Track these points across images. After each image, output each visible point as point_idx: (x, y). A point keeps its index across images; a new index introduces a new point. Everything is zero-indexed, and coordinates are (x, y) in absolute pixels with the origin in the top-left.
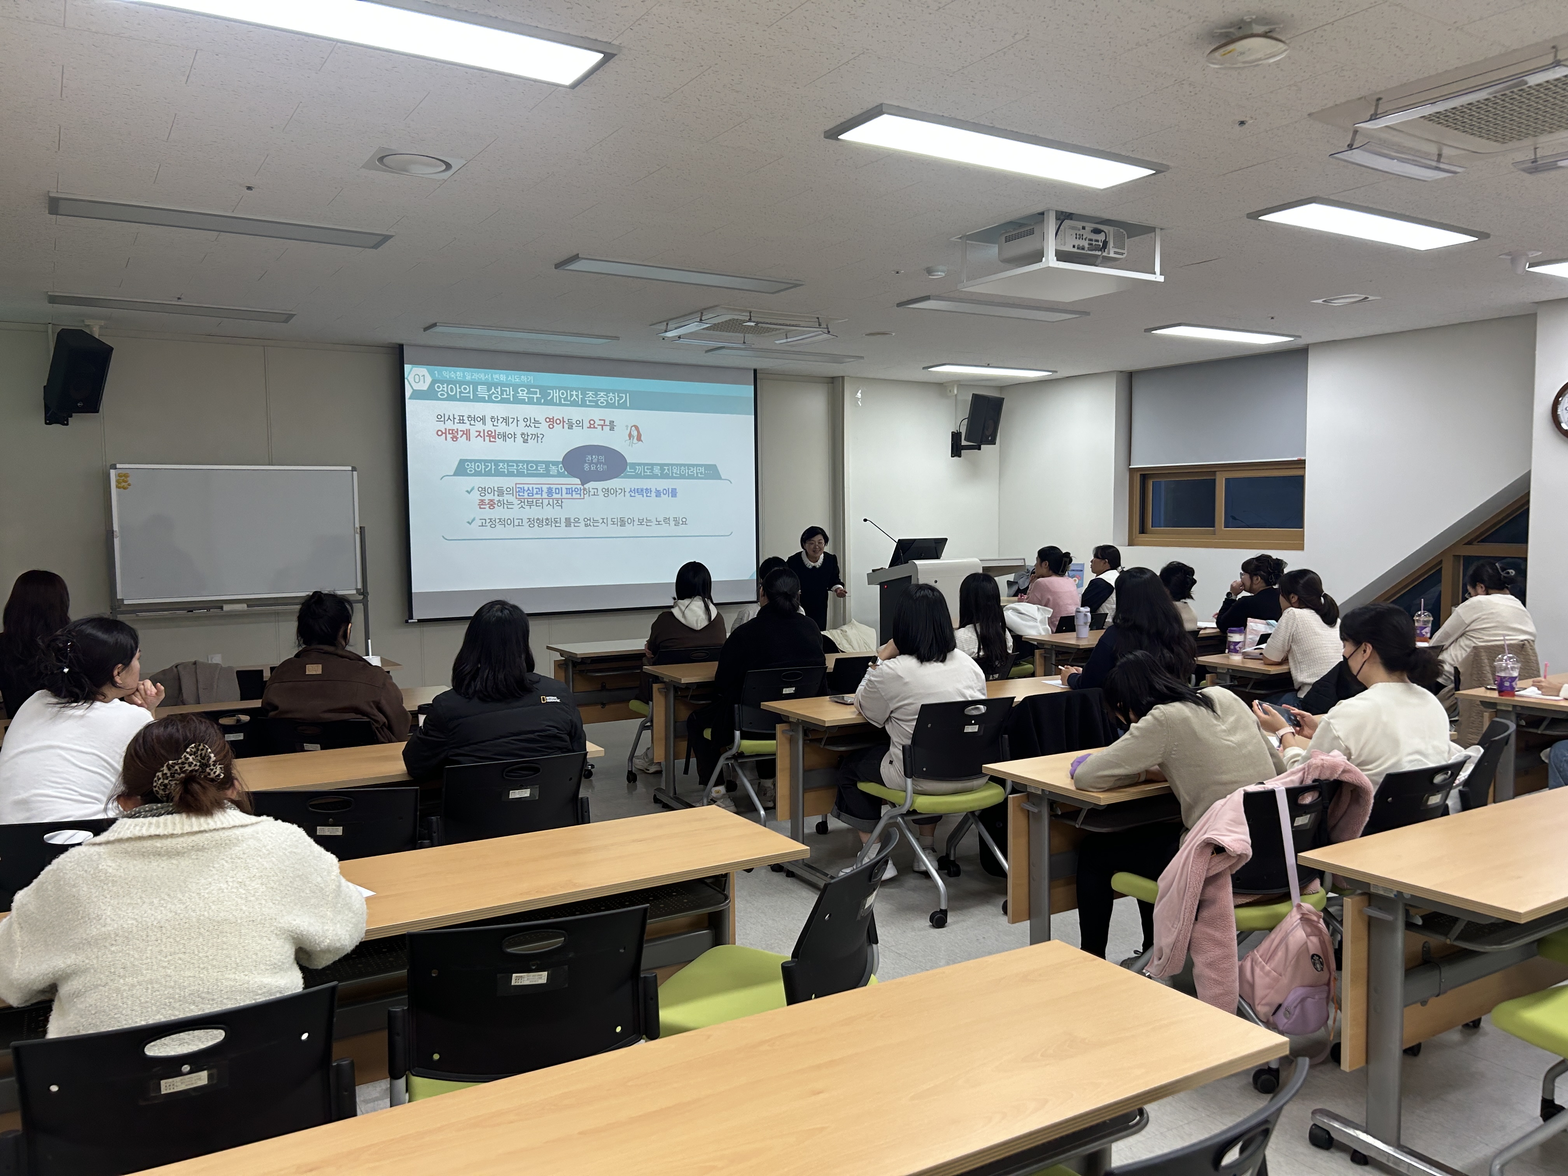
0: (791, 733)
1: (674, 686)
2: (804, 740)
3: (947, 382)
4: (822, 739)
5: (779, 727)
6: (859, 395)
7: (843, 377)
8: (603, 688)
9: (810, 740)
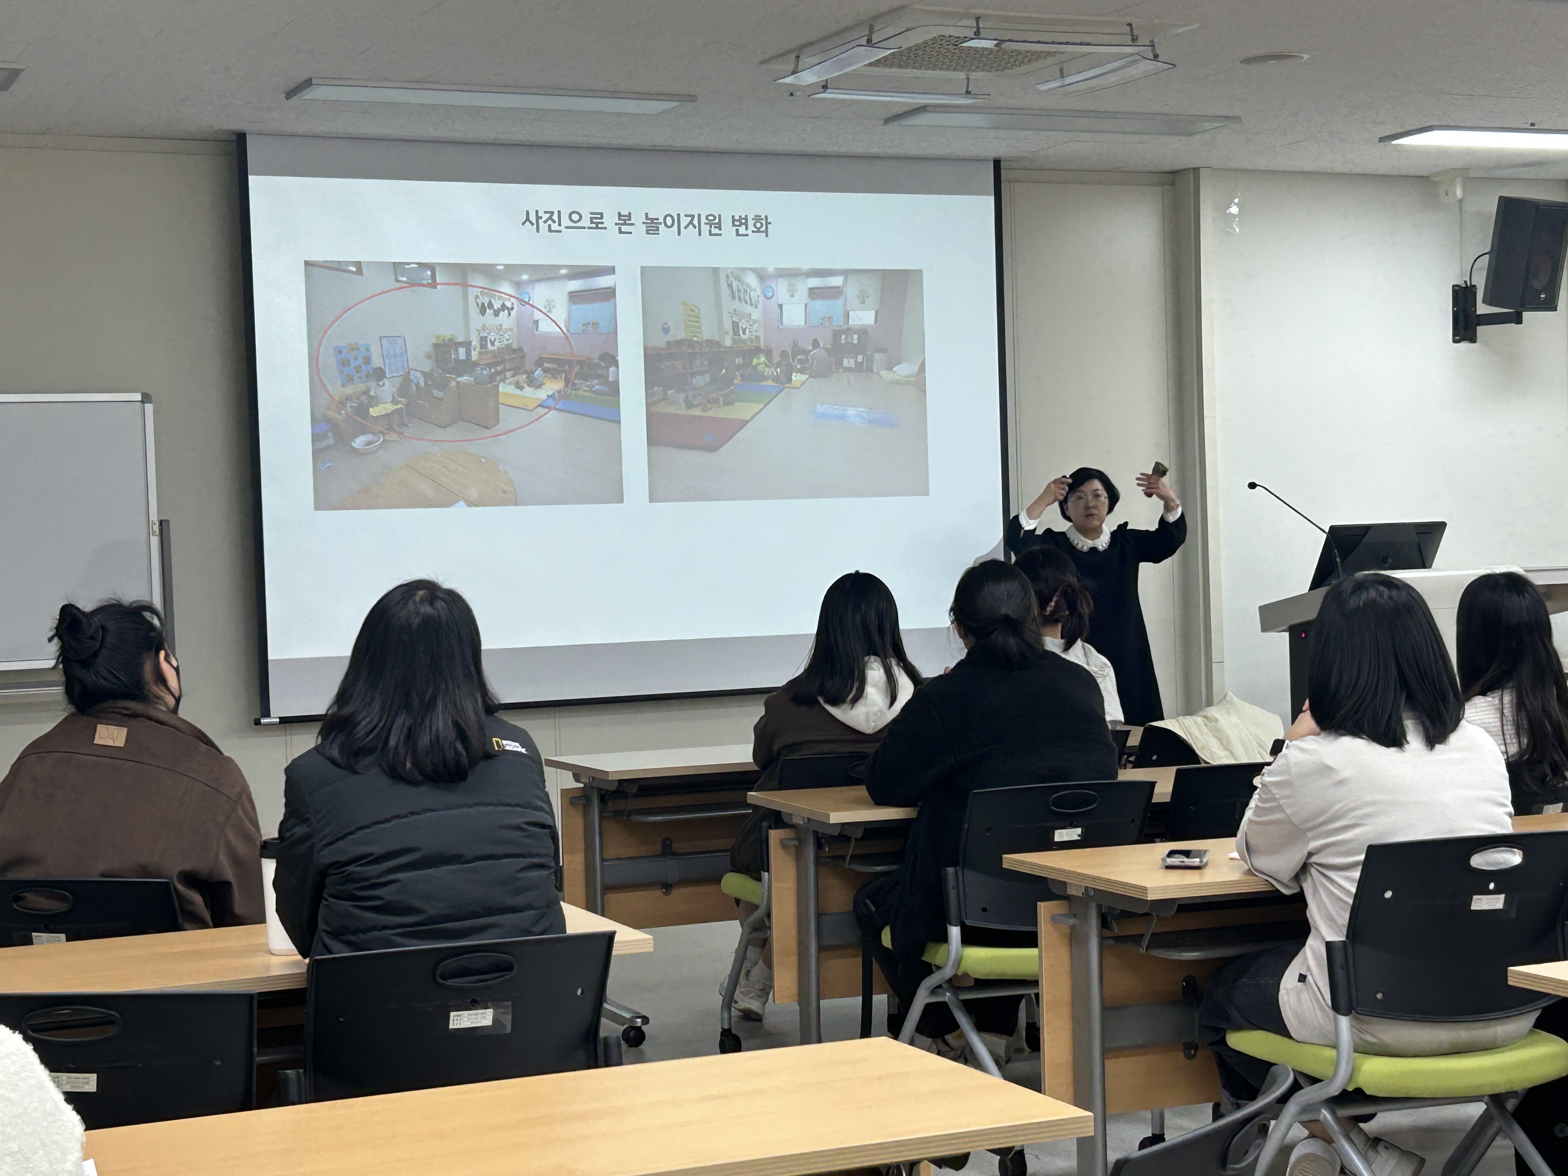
0: (1072, 921)
1: (816, 833)
2: (1102, 939)
3: (1437, 174)
4: (1142, 936)
5: (1044, 909)
6: (1234, 210)
7: (1196, 170)
8: (667, 851)
9: (1118, 939)
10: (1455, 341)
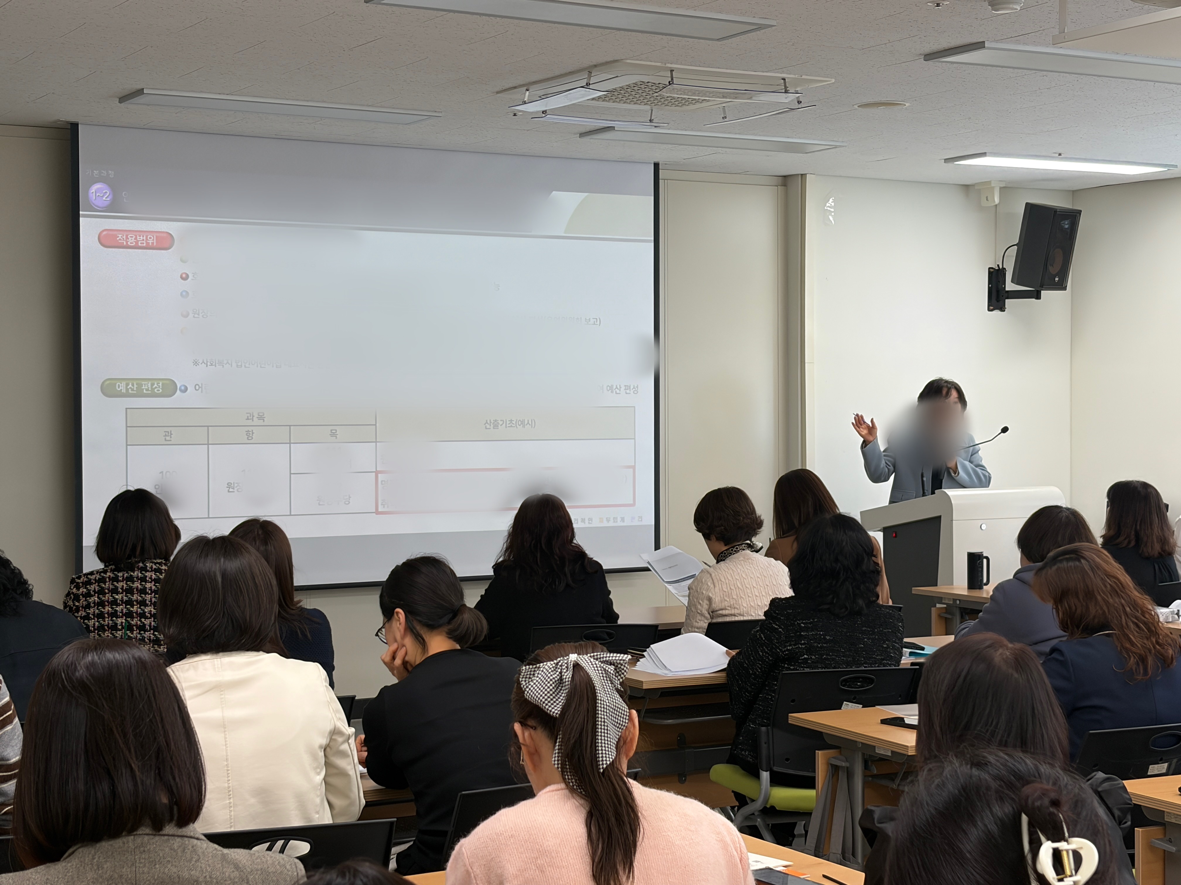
3: (980, 184)
6: (830, 205)
10: (989, 310)
